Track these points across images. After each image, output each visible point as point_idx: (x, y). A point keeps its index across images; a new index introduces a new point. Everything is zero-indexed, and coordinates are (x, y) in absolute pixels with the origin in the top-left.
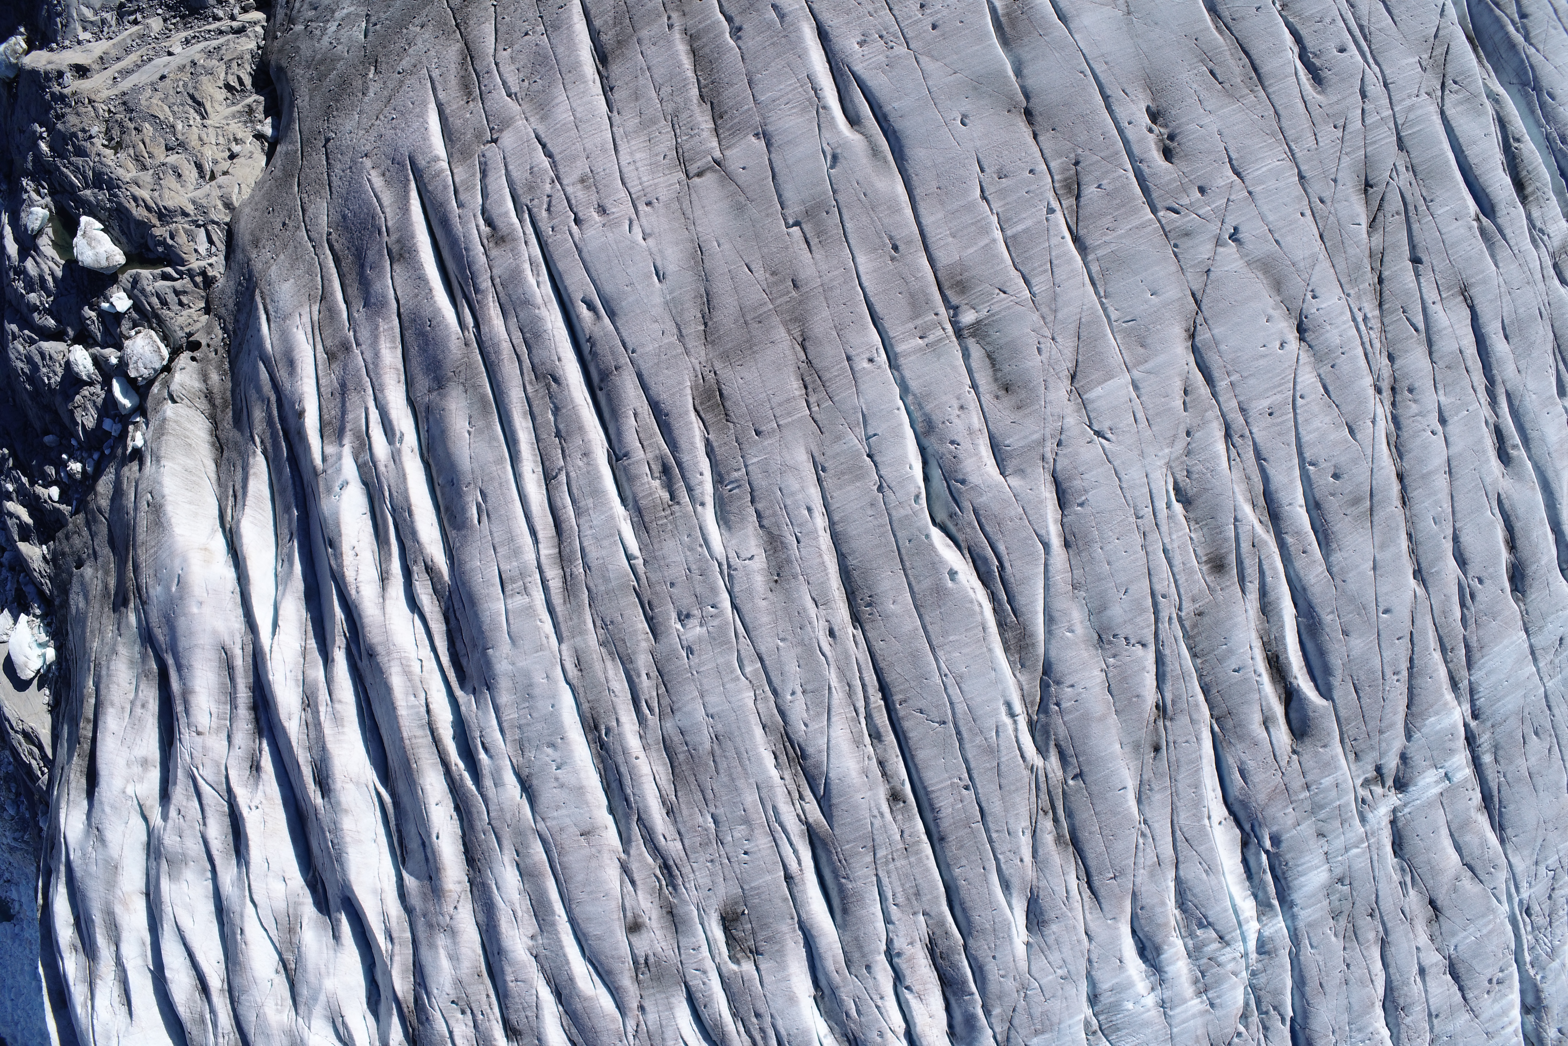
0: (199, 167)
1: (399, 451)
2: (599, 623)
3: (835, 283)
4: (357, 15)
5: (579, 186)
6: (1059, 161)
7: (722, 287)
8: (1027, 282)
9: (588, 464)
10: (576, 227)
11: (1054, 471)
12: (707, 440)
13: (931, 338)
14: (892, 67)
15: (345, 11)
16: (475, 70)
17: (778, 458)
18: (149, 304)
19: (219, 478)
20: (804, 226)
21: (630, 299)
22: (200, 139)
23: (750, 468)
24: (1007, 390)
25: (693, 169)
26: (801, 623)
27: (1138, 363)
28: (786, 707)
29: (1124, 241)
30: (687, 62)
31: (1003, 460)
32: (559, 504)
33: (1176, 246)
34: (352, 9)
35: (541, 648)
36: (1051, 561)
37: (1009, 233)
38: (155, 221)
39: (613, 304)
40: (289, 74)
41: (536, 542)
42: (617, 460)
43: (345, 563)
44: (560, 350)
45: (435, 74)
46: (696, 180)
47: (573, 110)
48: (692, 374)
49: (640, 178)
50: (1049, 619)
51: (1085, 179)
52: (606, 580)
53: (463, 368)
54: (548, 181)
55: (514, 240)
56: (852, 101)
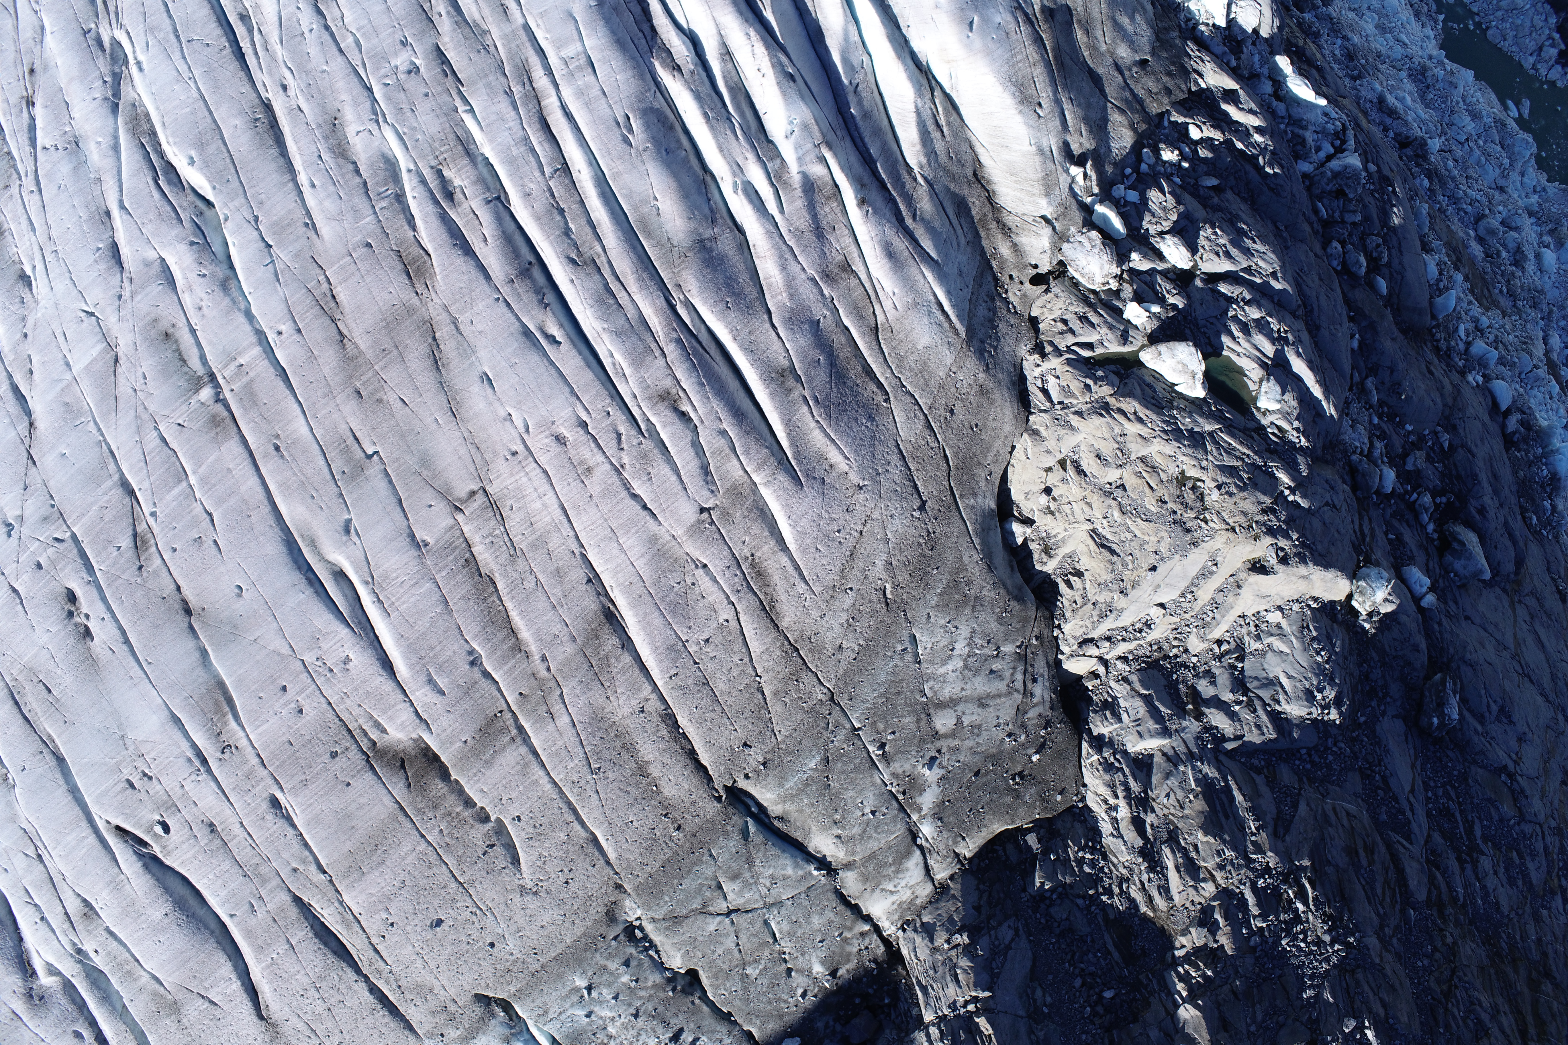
0: (1081, 472)
1: (734, 175)
2: (492, 49)
3: (323, 401)
4: (933, 663)
5: (591, 463)
6: (154, 566)
7: (425, 378)
8: (164, 440)
9: (523, 186)
10: (584, 419)
11: (122, 273)
12: (415, 230)
13: (233, 367)
14: (314, 637)
15: (950, 667)
16: (755, 594)
17: (346, 226)
18: (1101, 315)
19: (972, 148)
20: (363, 455)
21: (510, 350)
22: (1089, 505)
23: (371, 212)
24: (167, 334)
25: (480, 498)
26: (312, 90)
27: (68, 387)
28: (316, 18)
29: (92, 499)
30: (514, 615)
31: (164, 271)
32: (547, 146)
33: (53, 506)
34: (941, 670)
35: (542, 15)
36: (117, 195)
37: (184, 484)
38: (1111, 401)
39: (528, 343)
40: (1002, 591)
41: (564, 108)
42: (498, 198)
43: (767, 58)
44: (574, 290)
45: (801, 587)
46: (474, 487)
47: (622, 549)
48: (437, 287)
49: (530, 480)
50: (116, 148)
51: (131, 553)
52: (488, 86)
53: (677, 262)
54: (627, 466)
55: (649, 398)
56: (346, 596)
